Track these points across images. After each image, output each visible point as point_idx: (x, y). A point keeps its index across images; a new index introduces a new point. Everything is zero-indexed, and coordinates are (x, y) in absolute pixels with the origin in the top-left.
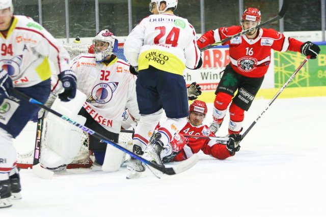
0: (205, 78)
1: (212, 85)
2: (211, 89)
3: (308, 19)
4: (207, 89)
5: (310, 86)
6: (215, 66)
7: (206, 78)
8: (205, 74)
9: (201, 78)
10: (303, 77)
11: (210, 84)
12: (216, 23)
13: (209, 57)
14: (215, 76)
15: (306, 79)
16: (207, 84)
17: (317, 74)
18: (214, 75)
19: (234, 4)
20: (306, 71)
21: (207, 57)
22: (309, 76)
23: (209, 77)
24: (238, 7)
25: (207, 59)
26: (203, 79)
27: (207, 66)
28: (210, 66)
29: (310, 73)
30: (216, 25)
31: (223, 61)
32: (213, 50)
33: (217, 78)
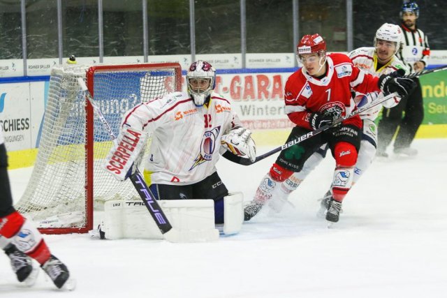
0: (245, 113)
6: (260, 97)
7: (248, 113)
8: (246, 107)
9: (241, 113)
11: (253, 122)
12: (261, 39)
13: (252, 85)
14: (260, 111)
18: (258, 109)
19: (287, 14)
21: (249, 84)
23: (251, 112)
24: (292, 18)
25: (249, 87)
26: (243, 114)
27: (249, 97)
28: (253, 97)
30: (261, 41)
31: (270, 90)
32: (258, 76)
33: (262, 114)
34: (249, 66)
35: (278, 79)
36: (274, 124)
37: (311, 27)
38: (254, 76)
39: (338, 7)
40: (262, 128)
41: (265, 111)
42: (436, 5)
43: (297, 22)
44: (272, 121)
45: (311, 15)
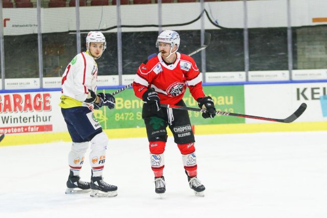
0: (5, 122)
2: (12, 133)
3: (104, 64)
5: (107, 129)
6: (15, 110)
7: (7, 122)
8: (5, 117)
9: (2, 122)
10: (101, 120)
11: (11, 128)
12: (16, 68)
13: (9, 102)
14: (16, 120)
15: (104, 122)
16: (8, 128)
17: (115, 117)
18: (14, 119)
19: (34, 50)
20: (103, 114)
21: (7, 101)
22: (107, 119)
23: (9, 121)
24: (37, 53)
25: (7, 103)
26: (4, 123)
27: (7, 110)
28: (10, 110)
29: (107, 117)
30: (16, 70)
31: (23, 105)
32: (13, 95)
33: (17, 122)
34: (7, 88)
35: (28, 97)
36: (26, 129)
37: (52, 59)
38: (11, 95)
39: (71, 44)
40: (17, 132)
41: (19, 120)
42: (140, 42)
43: (42, 55)
44: (24, 127)
45: (52, 51)
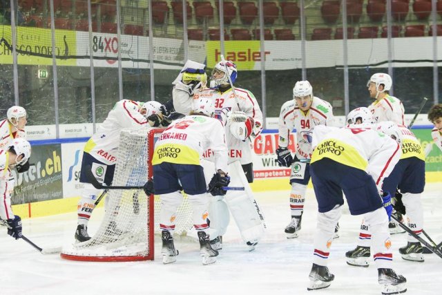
0: (266, 165)
1: (274, 172)
2: (272, 176)
4: (269, 176)
7: (268, 165)
8: (266, 159)
9: (263, 165)
11: (272, 171)
13: (271, 143)
16: (269, 171)
23: (271, 163)
25: (268, 144)
26: (264, 165)
27: (269, 151)
28: (272, 152)
34: (268, 127)
38: (273, 135)
39: (337, 81)
40: (279, 176)
42: (413, 79)
